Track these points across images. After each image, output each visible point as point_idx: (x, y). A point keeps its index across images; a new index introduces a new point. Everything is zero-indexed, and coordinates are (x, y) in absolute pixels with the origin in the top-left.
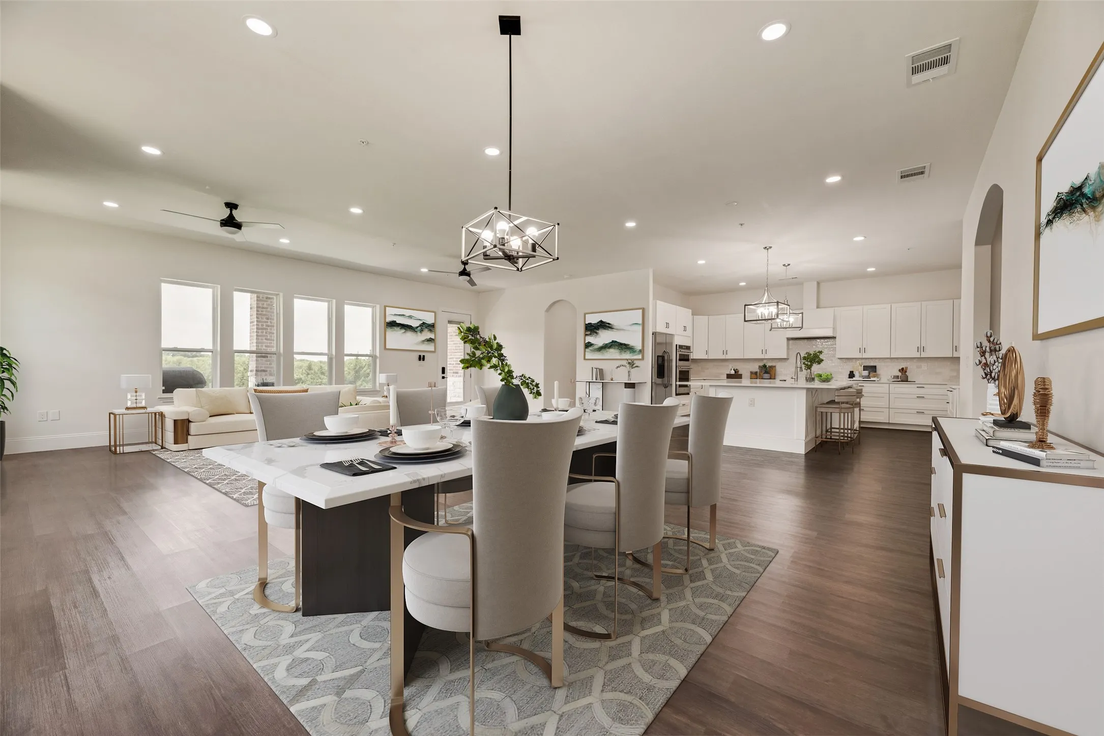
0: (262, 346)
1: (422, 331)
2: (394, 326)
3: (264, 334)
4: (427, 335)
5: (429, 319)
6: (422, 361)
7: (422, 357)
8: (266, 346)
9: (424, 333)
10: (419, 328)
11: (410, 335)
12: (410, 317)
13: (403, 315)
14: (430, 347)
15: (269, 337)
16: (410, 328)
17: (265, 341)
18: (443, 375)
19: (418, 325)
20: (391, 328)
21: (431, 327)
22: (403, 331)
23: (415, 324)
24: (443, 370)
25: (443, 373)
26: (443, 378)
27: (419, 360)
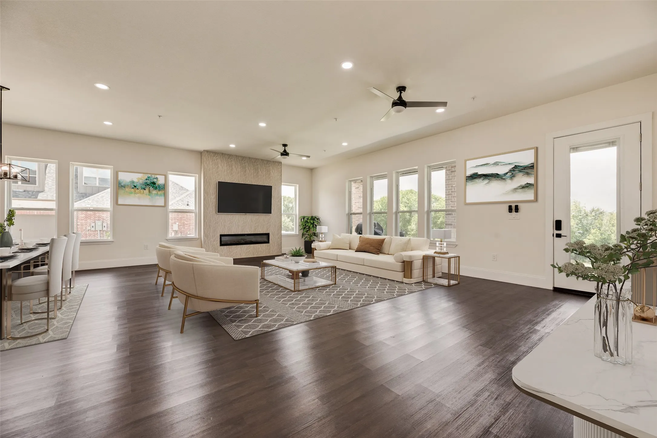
0: (449, 207)
1: (514, 176)
2: (475, 178)
3: (450, 198)
4: (522, 180)
5: (526, 159)
6: (514, 213)
7: (514, 208)
8: (452, 207)
9: (515, 179)
10: (509, 174)
11: (495, 184)
12: (496, 164)
13: (487, 164)
14: (529, 195)
15: (453, 200)
16: (495, 177)
17: (451, 203)
18: (558, 232)
19: (508, 171)
20: (472, 182)
21: (529, 169)
22: (486, 181)
23: (501, 170)
24: (558, 225)
25: (556, 229)
26: (559, 236)
27: (509, 212)
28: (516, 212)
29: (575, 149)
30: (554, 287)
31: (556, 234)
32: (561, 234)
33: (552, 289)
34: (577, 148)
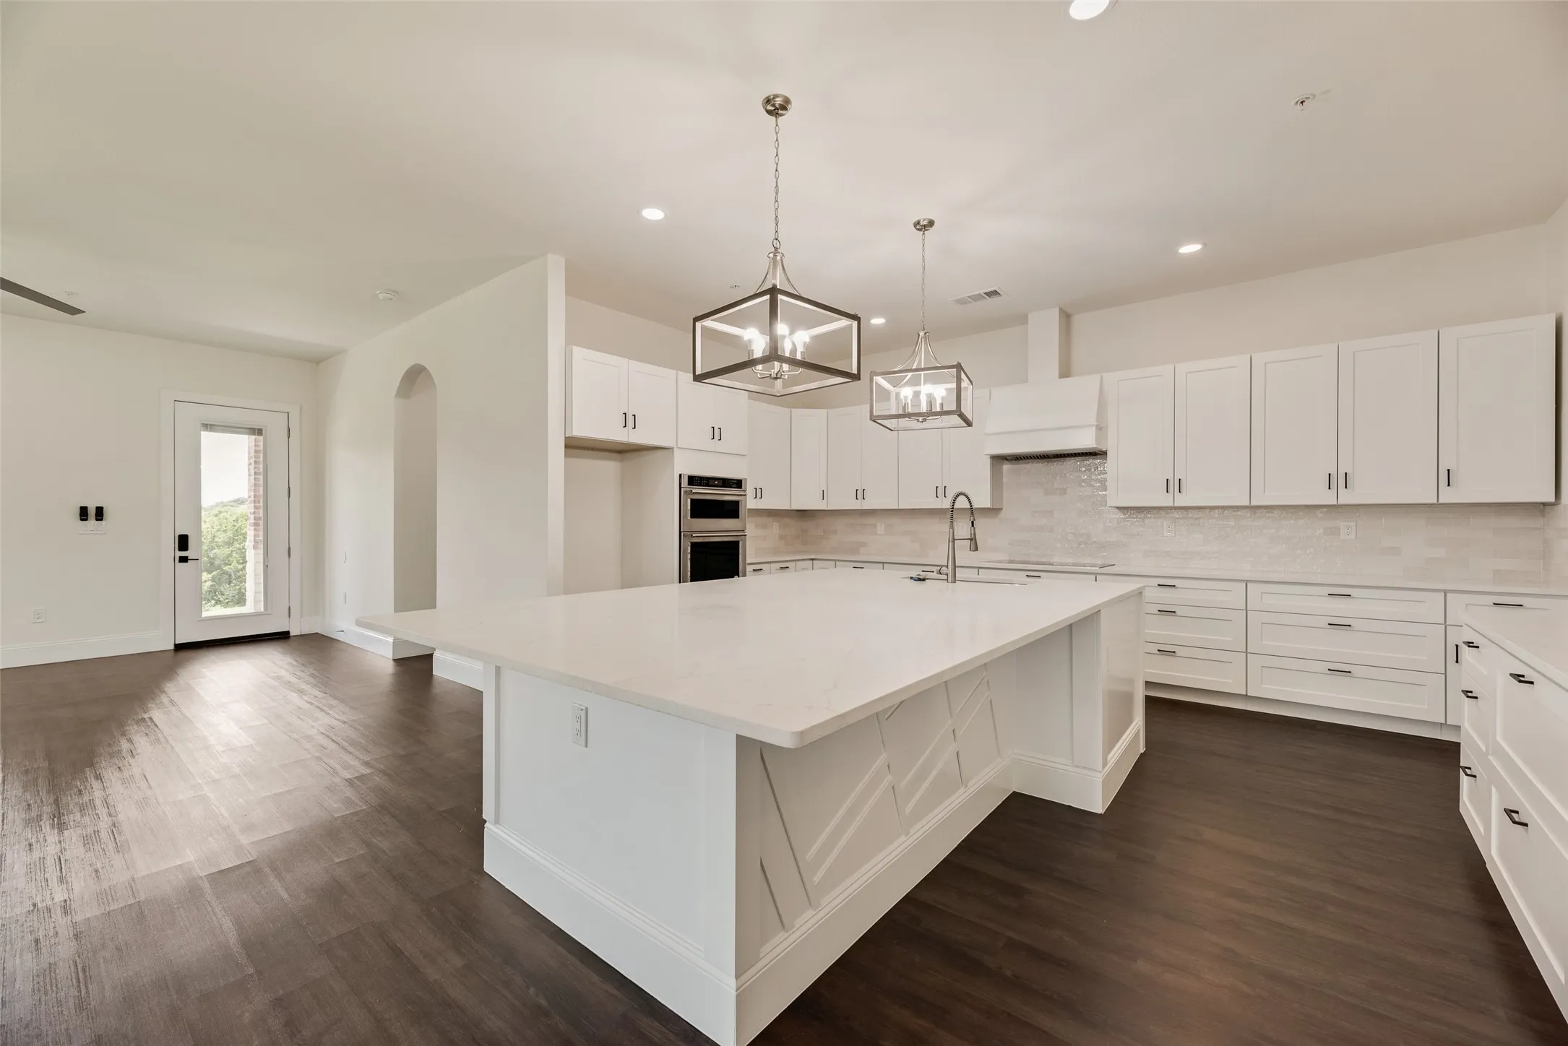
6: (92, 522)
7: (92, 512)
18: (183, 554)
24: (183, 542)
25: (180, 549)
26: (184, 560)
27: (82, 520)
28: (97, 520)
29: (208, 427)
30: (176, 645)
31: (180, 557)
32: (187, 557)
33: (172, 647)
34: (211, 425)
